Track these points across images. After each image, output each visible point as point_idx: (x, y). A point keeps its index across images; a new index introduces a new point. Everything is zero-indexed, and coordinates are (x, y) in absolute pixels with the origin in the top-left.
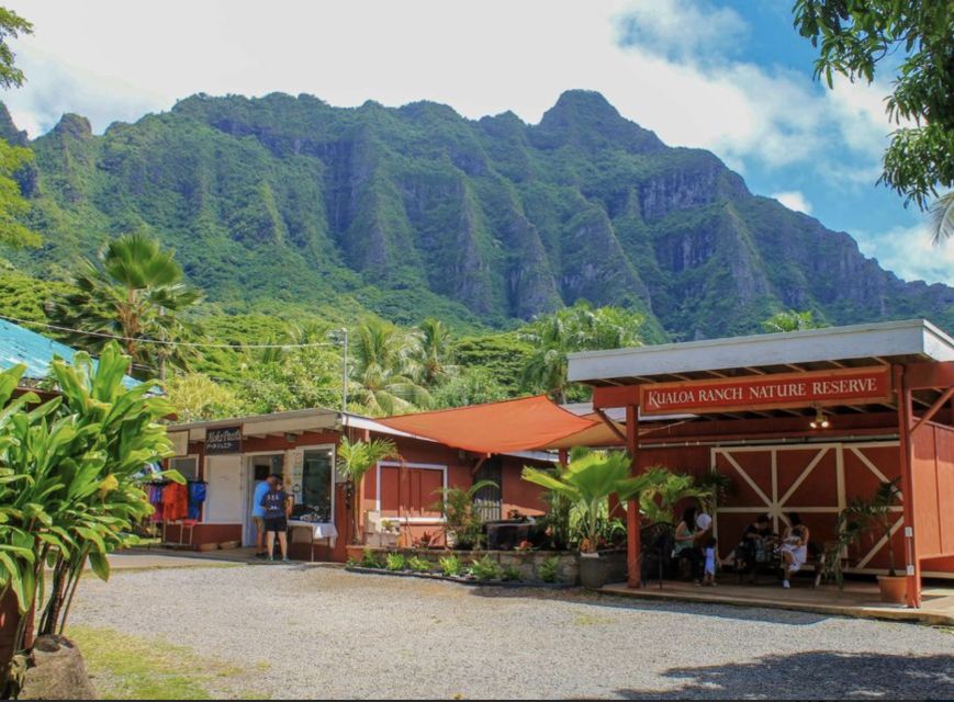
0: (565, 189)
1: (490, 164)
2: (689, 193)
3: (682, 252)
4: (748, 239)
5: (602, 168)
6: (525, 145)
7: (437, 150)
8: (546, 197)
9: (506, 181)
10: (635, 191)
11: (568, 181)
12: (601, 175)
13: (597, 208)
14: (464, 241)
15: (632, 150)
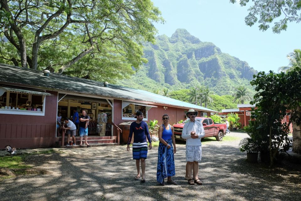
0: (178, 52)
1: (160, 47)
2: (207, 53)
3: (205, 67)
4: (221, 63)
5: (186, 47)
6: (168, 42)
7: (148, 44)
8: (173, 54)
9: (164, 51)
10: (194, 53)
11: (178, 51)
12: (186, 49)
13: (185, 57)
14: (154, 65)
15: (193, 43)
